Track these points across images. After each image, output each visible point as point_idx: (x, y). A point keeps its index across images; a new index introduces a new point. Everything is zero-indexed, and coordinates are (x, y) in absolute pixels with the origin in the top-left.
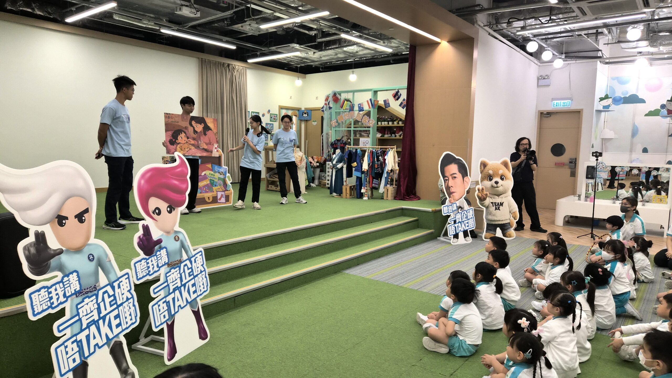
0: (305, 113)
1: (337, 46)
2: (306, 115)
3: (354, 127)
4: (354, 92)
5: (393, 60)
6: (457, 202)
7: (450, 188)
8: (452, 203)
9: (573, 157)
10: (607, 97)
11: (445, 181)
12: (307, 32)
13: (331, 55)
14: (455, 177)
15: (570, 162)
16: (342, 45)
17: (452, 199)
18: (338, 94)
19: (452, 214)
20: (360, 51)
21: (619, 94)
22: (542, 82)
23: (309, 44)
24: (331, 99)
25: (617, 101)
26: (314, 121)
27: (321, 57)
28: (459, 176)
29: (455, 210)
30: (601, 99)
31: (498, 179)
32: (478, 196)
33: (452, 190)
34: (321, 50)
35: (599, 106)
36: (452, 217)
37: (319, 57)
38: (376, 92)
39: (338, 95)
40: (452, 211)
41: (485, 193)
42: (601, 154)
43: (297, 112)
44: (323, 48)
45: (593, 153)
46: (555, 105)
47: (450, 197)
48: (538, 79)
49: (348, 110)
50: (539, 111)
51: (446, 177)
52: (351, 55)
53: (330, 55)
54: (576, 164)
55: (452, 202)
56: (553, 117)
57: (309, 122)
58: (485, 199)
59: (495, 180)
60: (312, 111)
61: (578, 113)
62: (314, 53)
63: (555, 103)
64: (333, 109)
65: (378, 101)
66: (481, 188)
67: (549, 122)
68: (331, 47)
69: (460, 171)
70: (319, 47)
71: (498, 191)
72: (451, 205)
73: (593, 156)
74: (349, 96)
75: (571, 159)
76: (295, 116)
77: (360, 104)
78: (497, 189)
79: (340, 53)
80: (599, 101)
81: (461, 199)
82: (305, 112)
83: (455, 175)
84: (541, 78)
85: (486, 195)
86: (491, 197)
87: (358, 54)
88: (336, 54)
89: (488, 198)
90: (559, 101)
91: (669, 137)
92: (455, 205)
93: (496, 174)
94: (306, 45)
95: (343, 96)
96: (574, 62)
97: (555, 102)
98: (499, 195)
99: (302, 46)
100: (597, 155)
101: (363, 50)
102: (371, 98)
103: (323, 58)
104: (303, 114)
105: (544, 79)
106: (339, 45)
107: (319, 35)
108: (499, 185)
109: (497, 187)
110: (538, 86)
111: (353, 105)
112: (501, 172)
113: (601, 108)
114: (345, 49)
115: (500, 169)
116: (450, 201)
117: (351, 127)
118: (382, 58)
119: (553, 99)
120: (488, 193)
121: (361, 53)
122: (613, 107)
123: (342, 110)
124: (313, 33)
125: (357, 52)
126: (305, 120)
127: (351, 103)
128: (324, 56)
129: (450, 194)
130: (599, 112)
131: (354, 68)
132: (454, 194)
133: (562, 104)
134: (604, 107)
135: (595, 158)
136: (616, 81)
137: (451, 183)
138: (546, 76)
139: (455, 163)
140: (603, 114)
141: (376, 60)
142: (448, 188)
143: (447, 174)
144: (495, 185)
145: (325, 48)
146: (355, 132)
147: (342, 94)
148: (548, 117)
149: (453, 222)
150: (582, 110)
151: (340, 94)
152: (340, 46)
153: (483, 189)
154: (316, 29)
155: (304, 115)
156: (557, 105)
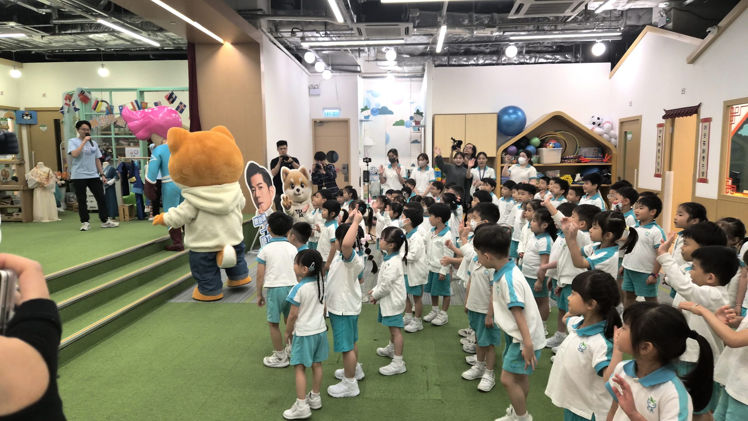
0: (27, 115)
1: (79, 31)
2: (29, 118)
3: (116, 134)
4: (111, 90)
5: (153, 55)
6: (266, 213)
7: (257, 198)
8: (262, 214)
9: (345, 163)
10: (366, 108)
11: (253, 191)
12: (35, 9)
13: (67, 41)
14: (261, 187)
15: (344, 168)
16: (86, 31)
17: (261, 210)
18: (88, 92)
19: (262, 225)
20: (110, 40)
21: (373, 106)
22: (312, 91)
23: (38, 26)
24: (75, 98)
25: (375, 112)
26: (42, 126)
27: (51, 43)
28: (264, 185)
29: (265, 221)
30: (363, 110)
31: (299, 187)
32: (284, 205)
33: (260, 200)
34: (54, 34)
35: (361, 116)
36: (263, 229)
37: (47, 42)
38: (142, 93)
39: (87, 94)
40: (262, 222)
41: (289, 201)
42: (370, 160)
43: (13, 113)
44: (57, 32)
45: (364, 159)
46: (326, 115)
47: (258, 208)
48: (309, 88)
49: (105, 113)
50: (312, 119)
51: (253, 187)
52: (97, 44)
53: (65, 41)
54: (348, 169)
55: (261, 212)
56: (325, 125)
57: (33, 128)
58: (290, 207)
59: (296, 188)
60: (38, 113)
61: (346, 122)
62: (42, 36)
63: (326, 113)
64: (81, 111)
65: (147, 104)
66: (285, 197)
67: (322, 130)
68: (69, 32)
69: (265, 181)
70: (51, 31)
71: (299, 198)
72: (261, 216)
73: (364, 161)
74: (105, 96)
75: (344, 165)
76: (11, 118)
77: (121, 106)
78: (299, 196)
79: (81, 40)
80: (361, 112)
81: (269, 209)
82: (27, 113)
83: (261, 185)
84: (312, 88)
85: (291, 203)
86: (295, 205)
87: (107, 43)
88: (75, 41)
89: (292, 207)
90: (329, 111)
91: (412, 144)
92: (264, 215)
93: (297, 181)
94: (35, 26)
95: (95, 96)
96: (339, 74)
97: (326, 111)
98: (301, 202)
99: (27, 27)
100: (368, 160)
101: (115, 40)
102: (136, 99)
103: (54, 44)
104: (23, 117)
105: (315, 88)
106: (81, 30)
107: (54, 16)
108: (300, 192)
109: (299, 195)
110: (310, 95)
111: (111, 106)
112: (300, 180)
113: (363, 118)
114: (91, 36)
115: (299, 177)
116: (259, 212)
117: (110, 134)
118: (137, 51)
119: (324, 109)
120: (292, 201)
121: (112, 43)
122: (372, 117)
123: (95, 113)
124: (43, 11)
125: (106, 41)
126: (26, 124)
127: (108, 104)
128: (56, 42)
129: (258, 204)
130: (361, 121)
131: (104, 61)
132: (262, 205)
133: (332, 113)
134: (365, 117)
135: (365, 164)
136: (370, 93)
137: (258, 193)
138: (316, 85)
139: (260, 173)
140: (363, 123)
141: (130, 53)
142: (256, 199)
143: (254, 185)
144: (297, 193)
145: (59, 31)
146: (117, 140)
147: (92, 93)
148: (320, 125)
149: (264, 233)
150: (349, 119)
151: (89, 93)
152: (83, 31)
153: (287, 198)
154: (49, 7)
155: (25, 117)
156: (328, 115)
